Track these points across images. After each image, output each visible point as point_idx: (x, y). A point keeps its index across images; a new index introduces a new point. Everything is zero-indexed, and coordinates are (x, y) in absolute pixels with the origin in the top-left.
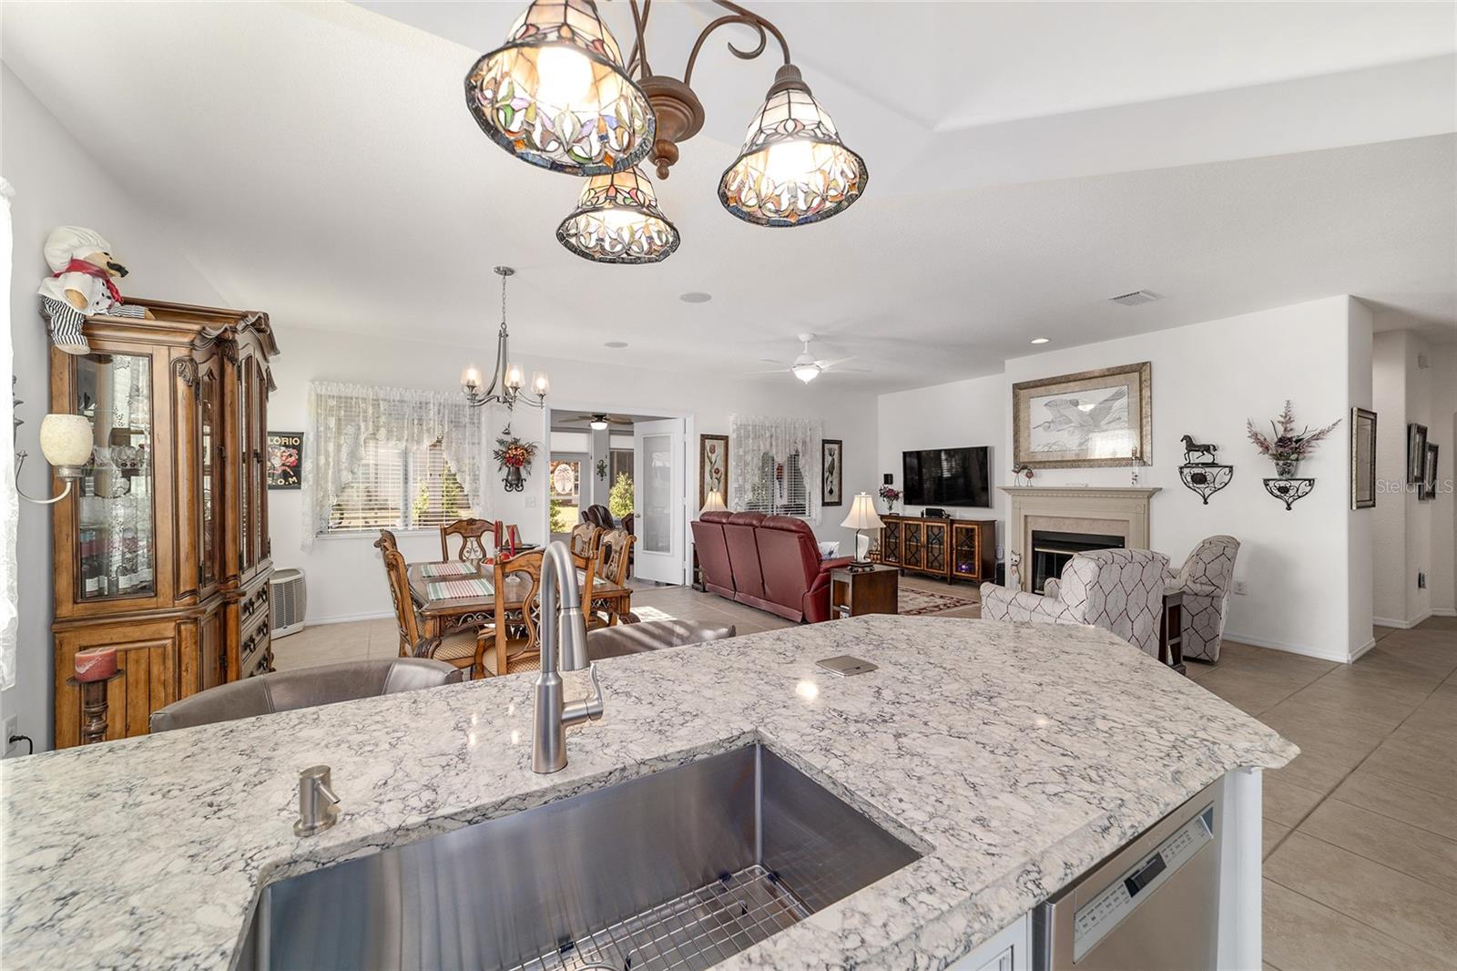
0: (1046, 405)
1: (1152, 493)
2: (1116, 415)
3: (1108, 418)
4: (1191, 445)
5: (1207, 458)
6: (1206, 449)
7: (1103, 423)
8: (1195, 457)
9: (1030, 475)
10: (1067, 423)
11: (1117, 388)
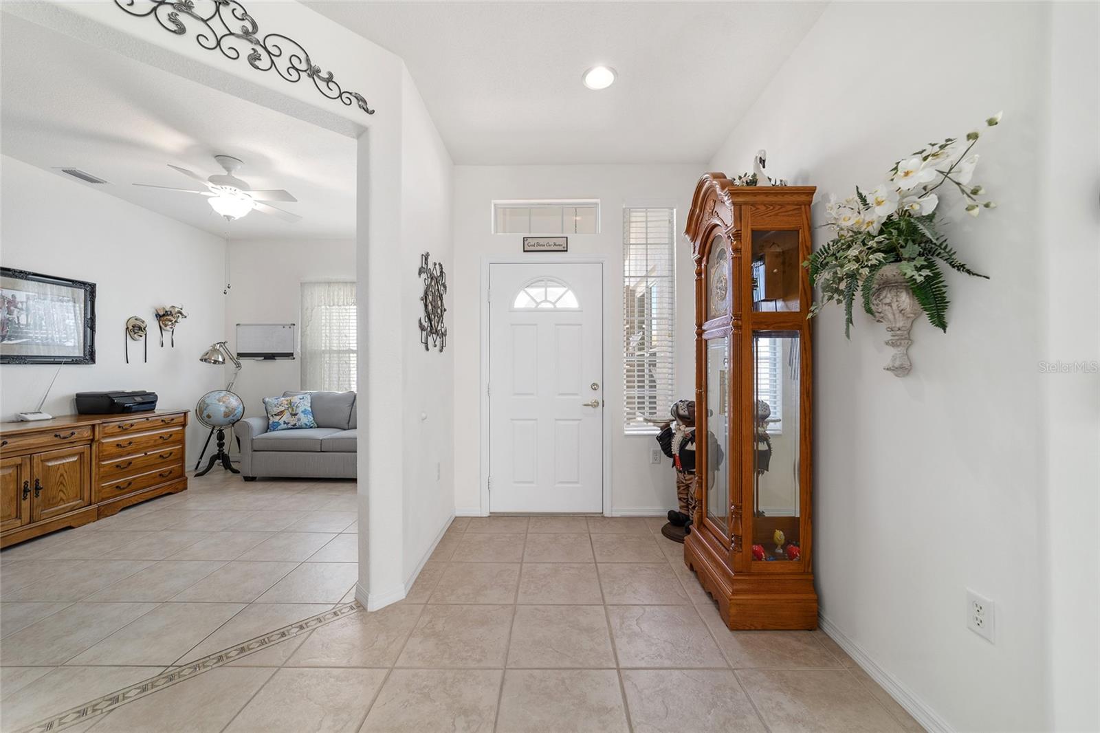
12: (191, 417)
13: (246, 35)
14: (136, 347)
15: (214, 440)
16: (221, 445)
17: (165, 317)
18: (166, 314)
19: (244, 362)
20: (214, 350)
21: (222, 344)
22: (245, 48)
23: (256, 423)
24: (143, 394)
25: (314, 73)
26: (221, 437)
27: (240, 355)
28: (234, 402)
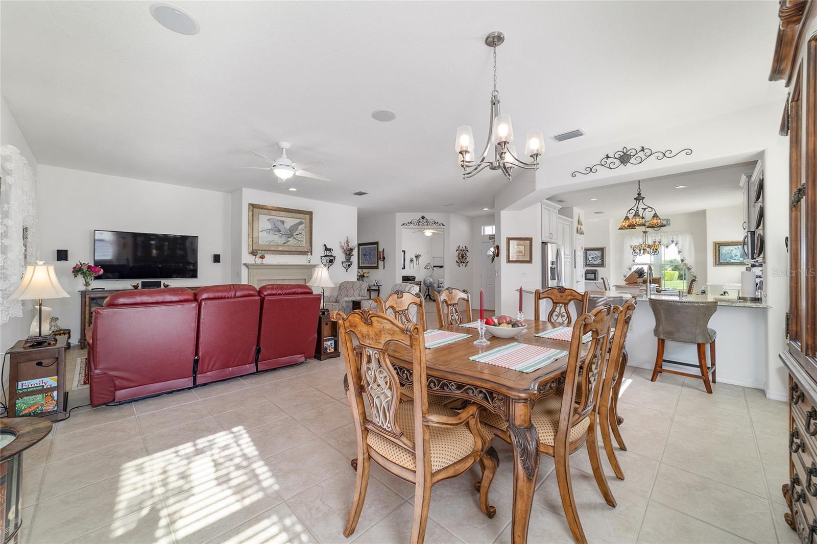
0: (268, 220)
1: (315, 266)
2: (300, 232)
3: (296, 233)
4: (327, 249)
5: (330, 254)
6: (330, 250)
7: (295, 234)
8: (328, 253)
9: (262, 257)
10: (278, 232)
11: (300, 220)
12: (422, 282)
13: (426, 222)
14: (412, 265)
15: (427, 291)
16: (429, 292)
17: (417, 257)
18: (417, 256)
19: (435, 268)
20: (427, 265)
21: (429, 263)
22: (426, 223)
23: (436, 285)
24: (413, 276)
25: (435, 223)
26: (429, 289)
27: (434, 266)
28: (431, 280)
